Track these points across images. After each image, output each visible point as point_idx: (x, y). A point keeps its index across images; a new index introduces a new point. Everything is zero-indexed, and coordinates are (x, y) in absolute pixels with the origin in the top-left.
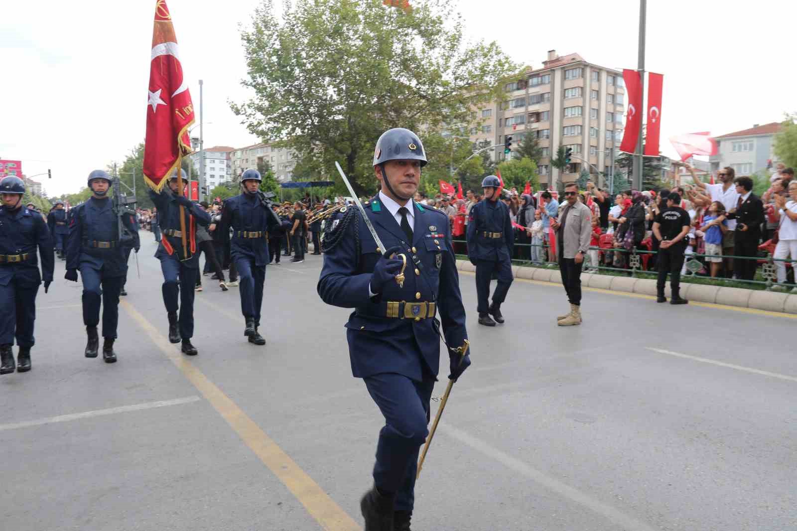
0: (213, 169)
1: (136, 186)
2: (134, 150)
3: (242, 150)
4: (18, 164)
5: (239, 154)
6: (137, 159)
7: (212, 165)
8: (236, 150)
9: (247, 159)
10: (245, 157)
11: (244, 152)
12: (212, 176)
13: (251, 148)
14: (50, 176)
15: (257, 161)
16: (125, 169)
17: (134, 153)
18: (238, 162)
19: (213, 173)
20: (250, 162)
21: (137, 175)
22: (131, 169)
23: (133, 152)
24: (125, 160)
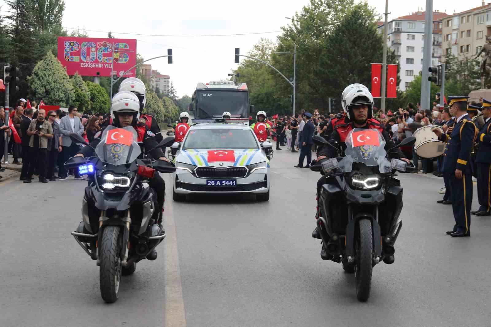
0: (411, 49)
1: (296, 75)
2: (295, 18)
3: (461, 15)
4: (132, 43)
5: (455, 22)
6: (299, 32)
7: (411, 43)
8: (450, 18)
9: (469, 31)
10: (466, 27)
11: (465, 20)
12: (410, 61)
13: (476, 12)
14: (170, 61)
15: (485, 32)
16: (281, 49)
17: (296, 22)
18: (454, 36)
19: (410, 55)
20: (474, 34)
21: (299, 57)
22: (290, 48)
23: (293, 20)
24: (281, 34)
